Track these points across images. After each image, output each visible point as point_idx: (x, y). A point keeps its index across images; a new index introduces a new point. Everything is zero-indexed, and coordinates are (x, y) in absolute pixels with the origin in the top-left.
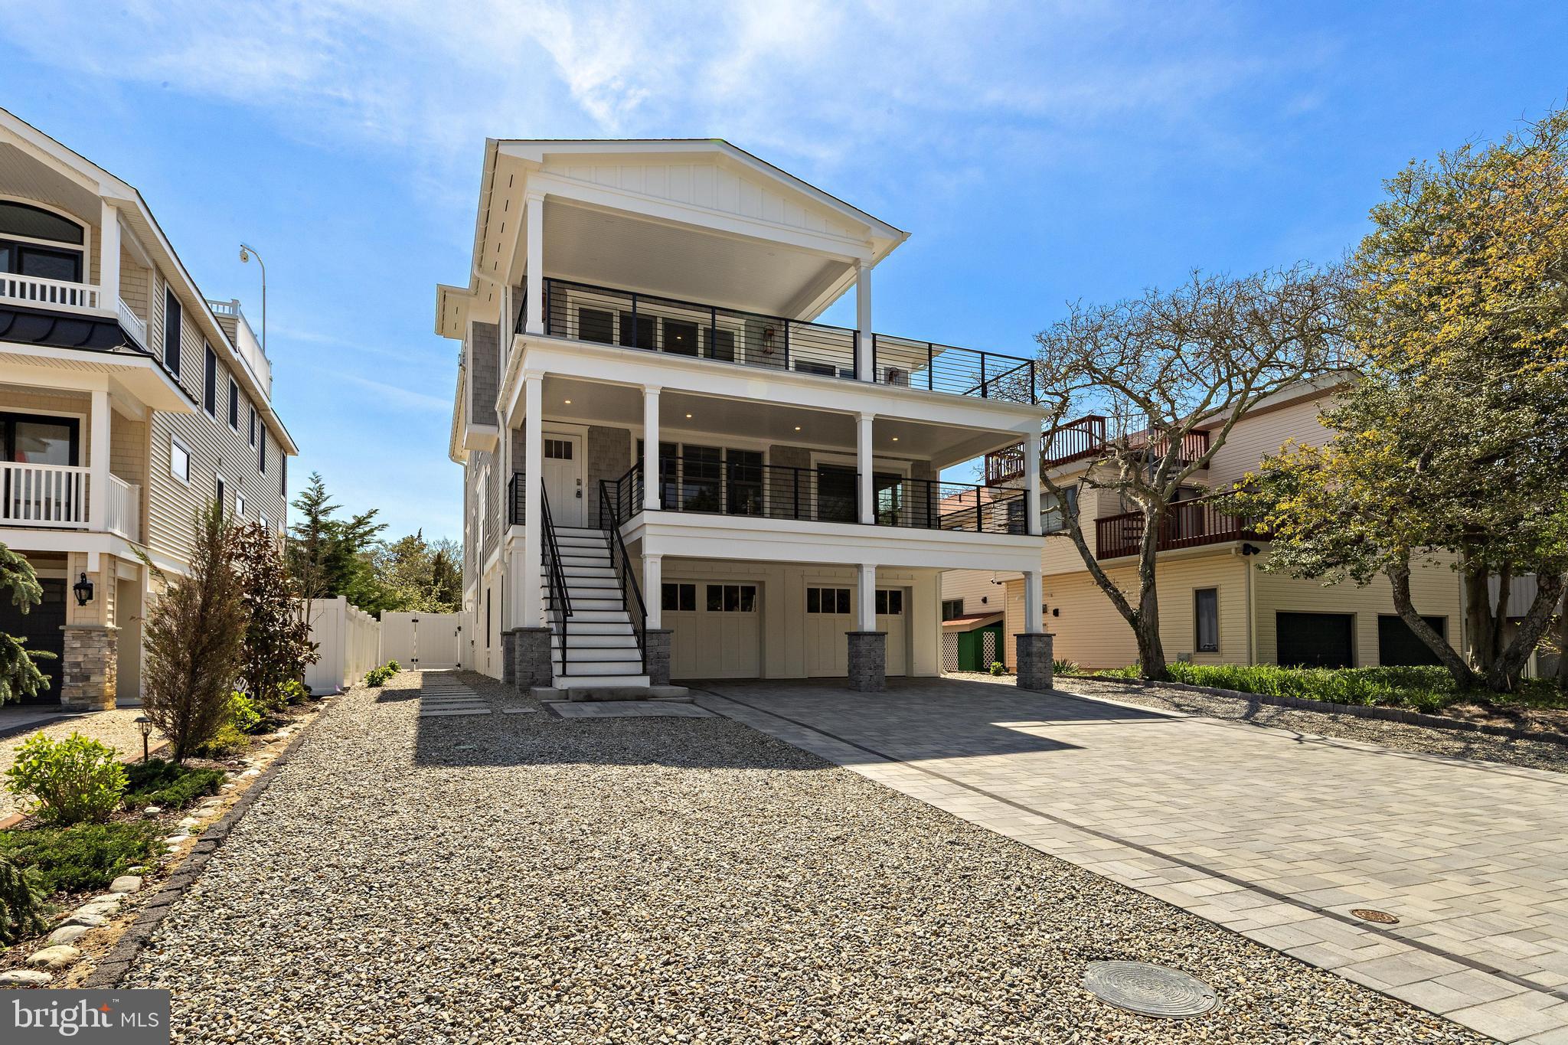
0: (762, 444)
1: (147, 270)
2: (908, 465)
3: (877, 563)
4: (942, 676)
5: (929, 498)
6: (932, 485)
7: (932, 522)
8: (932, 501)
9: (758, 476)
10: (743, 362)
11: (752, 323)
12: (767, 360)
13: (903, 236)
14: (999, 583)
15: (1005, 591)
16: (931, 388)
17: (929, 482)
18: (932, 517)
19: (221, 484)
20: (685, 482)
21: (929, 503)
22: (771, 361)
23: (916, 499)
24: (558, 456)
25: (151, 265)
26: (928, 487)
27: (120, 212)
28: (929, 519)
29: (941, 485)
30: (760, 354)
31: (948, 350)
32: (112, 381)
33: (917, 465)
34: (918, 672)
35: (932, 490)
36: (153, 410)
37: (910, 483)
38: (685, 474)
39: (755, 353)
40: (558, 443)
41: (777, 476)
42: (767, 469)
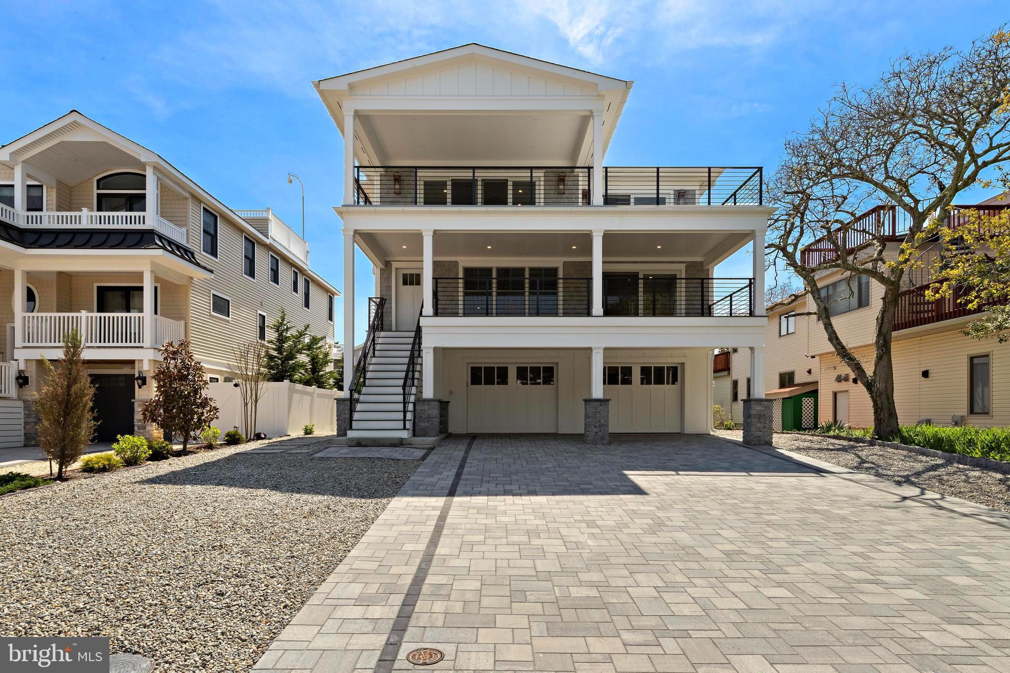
0: (555, 261)
1: (186, 198)
2: (683, 267)
3: (604, 346)
4: (712, 433)
5: (702, 292)
6: (705, 281)
7: (705, 311)
8: (705, 294)
9: (554, 286)
10: (542, 204)
11: (550, 174)
12: (561, 200)
13: (628, 84)
14: (813, 357)
15: (818, 364)
16: (709, 203)
17: (702, 279)
18: (705, 307)
19: (263, 318)
20: (498, 294)
21: (702, 296)
22: (565, 200)
23: (689, 294)
24: (412, 284)
25: (187, 195)
26: (702, 283)
27: (155, 168)
28: (702, 309)
29: (715, 281)
30: (556, 196)
31: (727, 170)
32: (151, 263)
33: (690, 266)
34: (688, 430)
35: (705, 285)
36: (192, 278)
37: (684, 281)
38: (498, 288)
39: (552, 196)
40: (412, 275)
41: (568, 285)
42: (561, 281)
